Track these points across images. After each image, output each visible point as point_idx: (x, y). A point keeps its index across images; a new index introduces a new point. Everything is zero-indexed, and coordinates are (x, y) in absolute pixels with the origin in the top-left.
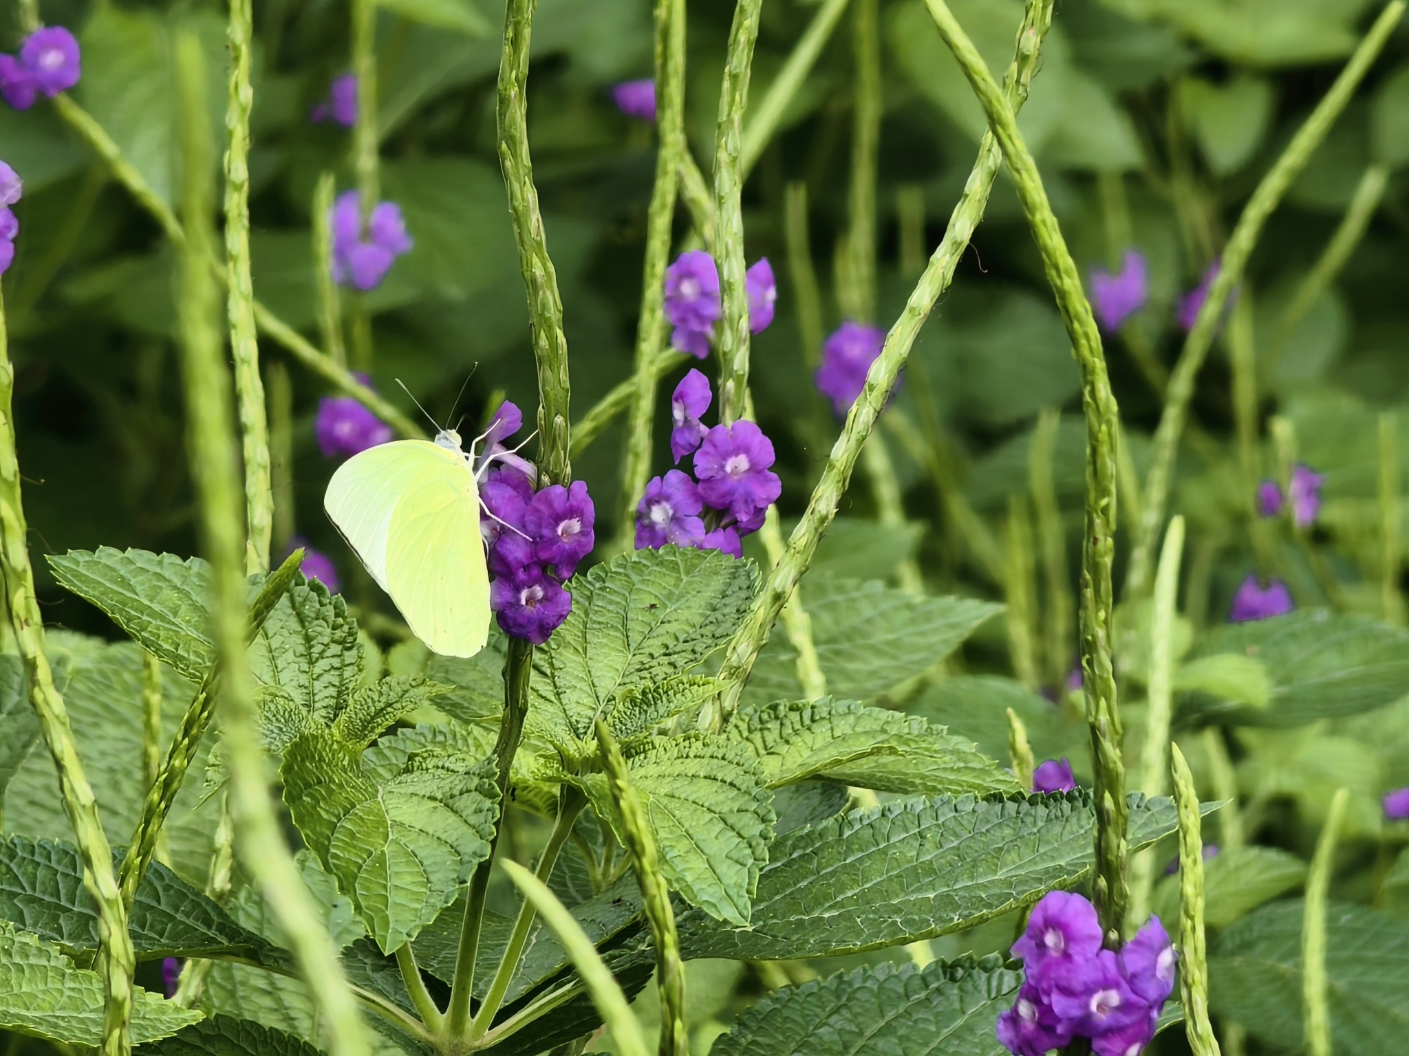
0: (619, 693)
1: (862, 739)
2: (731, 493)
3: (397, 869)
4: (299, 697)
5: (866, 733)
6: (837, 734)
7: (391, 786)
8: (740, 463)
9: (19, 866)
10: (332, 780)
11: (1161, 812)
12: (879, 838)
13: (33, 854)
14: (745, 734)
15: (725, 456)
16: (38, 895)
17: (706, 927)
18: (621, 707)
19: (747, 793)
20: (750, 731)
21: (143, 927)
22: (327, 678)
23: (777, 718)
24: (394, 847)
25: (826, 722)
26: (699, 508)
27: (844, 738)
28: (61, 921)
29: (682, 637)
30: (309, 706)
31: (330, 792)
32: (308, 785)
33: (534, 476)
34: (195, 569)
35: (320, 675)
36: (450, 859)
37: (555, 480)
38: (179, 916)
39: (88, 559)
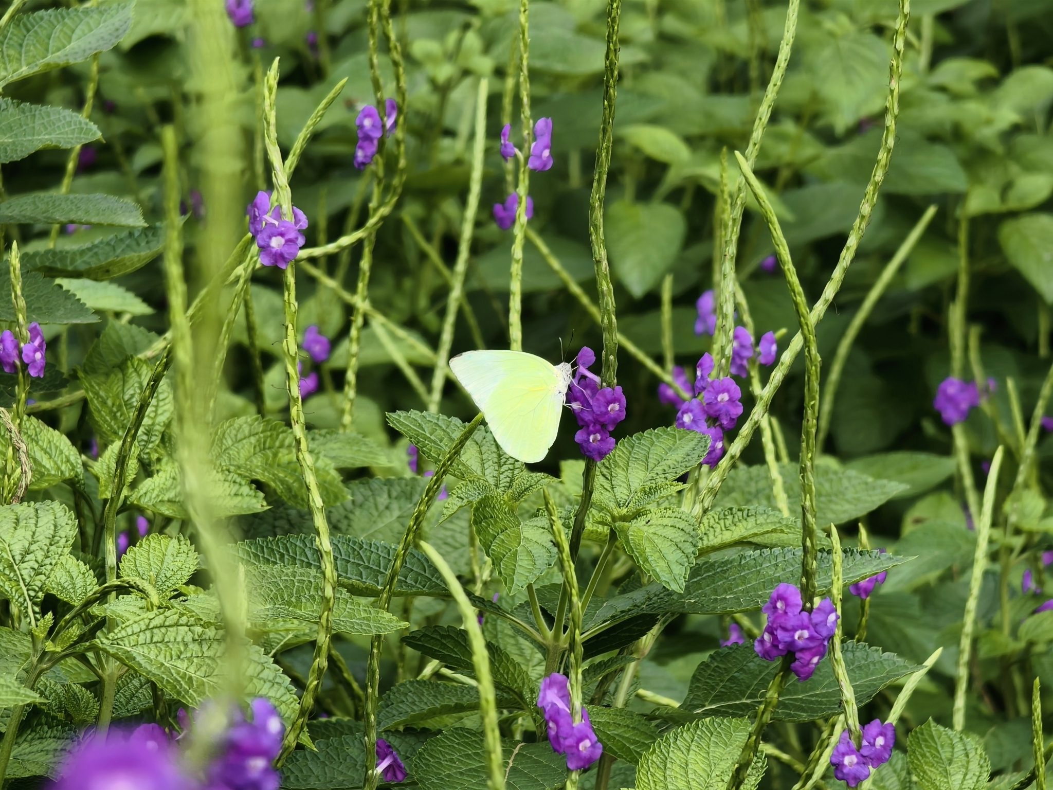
0: (639, 488)
1: (770, 525)
2: (719, 410)
3: (521, 558)
4: (492, 481)
5: (771, 523)
6: (758, 522)
7: (527, 522)
8: (725, 397)
9: (364, 552)
10: (498, 517)
11: (886, 560)
12: (757, 565)
13: (371, 547)
14: (717, 520)
15: (718, 393)
16: (371, 566)
17: (673, 599)
18: (639, 494)
19: (689, 534)
20: (719, 519)
21: (416, 583)
22: (506, 474)
23: (732, 514)
24: (522, 548)
25: (753, 517)
26: (705, 417)
27: (761, 525)
28: (379, 578)
29: (672, 466)
30: (497, 486)
31: (496, 522)
32: (485, 518)
33: (600, 383)
34: (453, 422)
35: (503, 472)
36: (546, 555)
37: (609, 386)
38: (434, 579)
39: (405, 414)
